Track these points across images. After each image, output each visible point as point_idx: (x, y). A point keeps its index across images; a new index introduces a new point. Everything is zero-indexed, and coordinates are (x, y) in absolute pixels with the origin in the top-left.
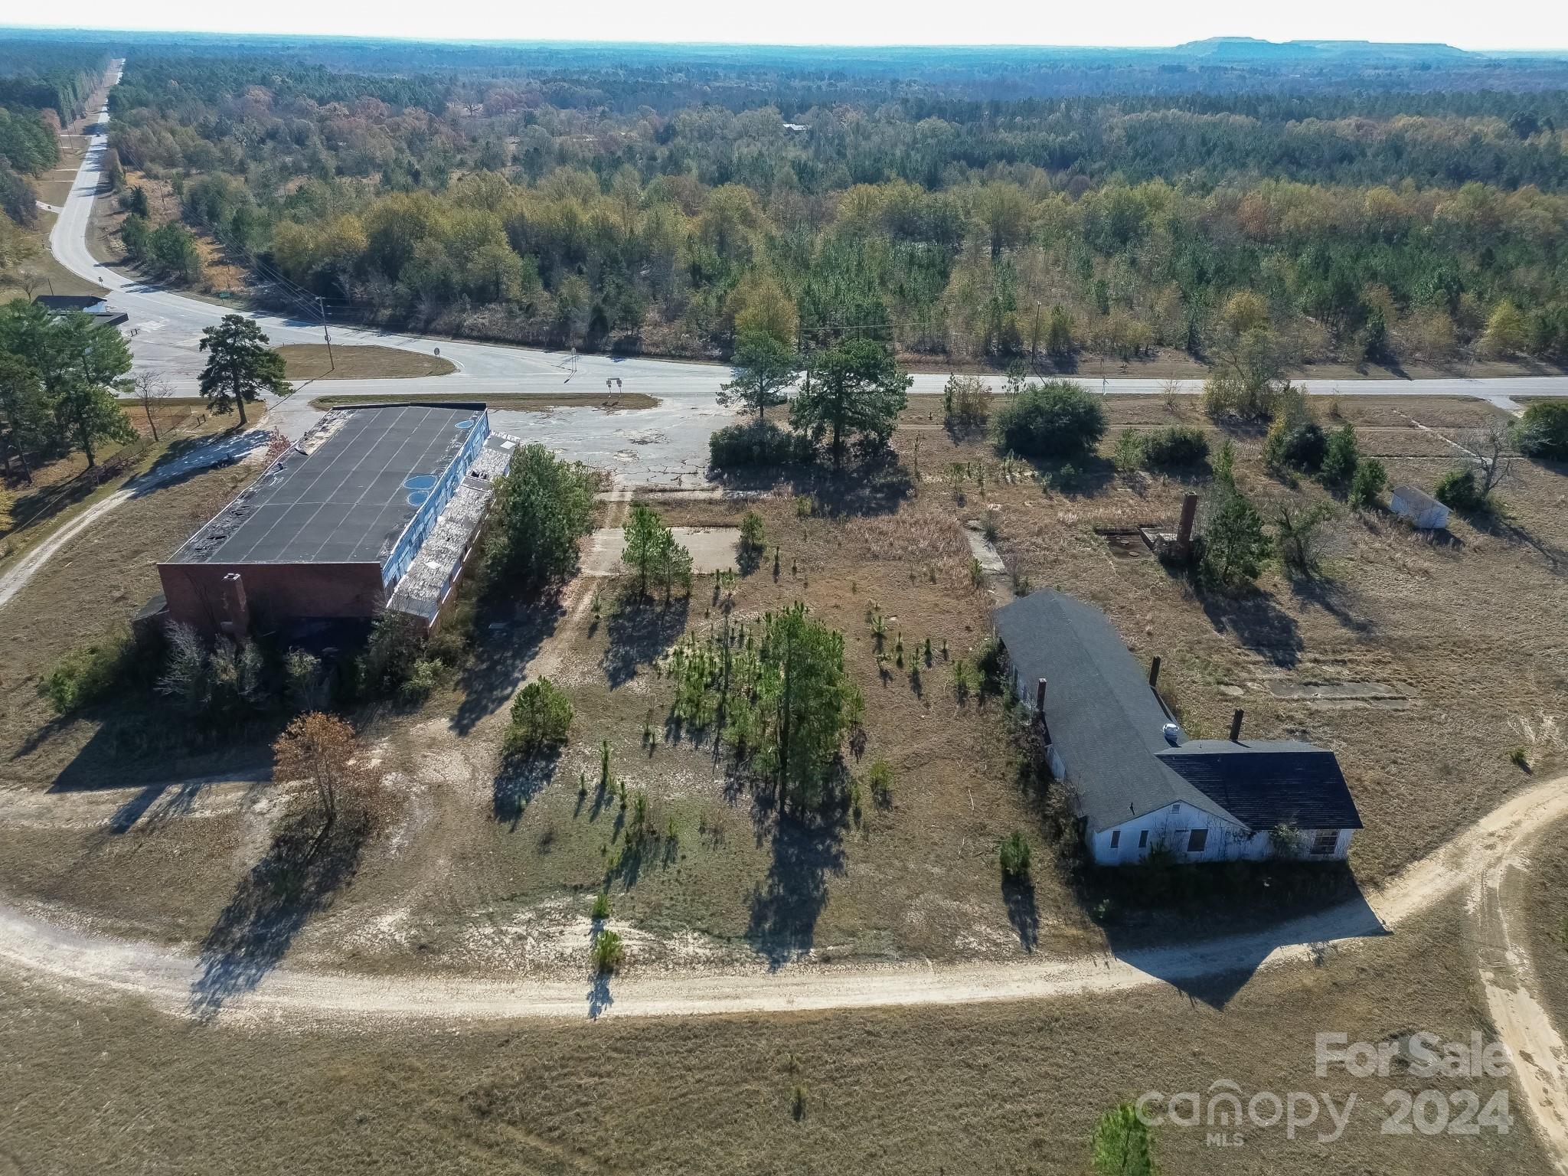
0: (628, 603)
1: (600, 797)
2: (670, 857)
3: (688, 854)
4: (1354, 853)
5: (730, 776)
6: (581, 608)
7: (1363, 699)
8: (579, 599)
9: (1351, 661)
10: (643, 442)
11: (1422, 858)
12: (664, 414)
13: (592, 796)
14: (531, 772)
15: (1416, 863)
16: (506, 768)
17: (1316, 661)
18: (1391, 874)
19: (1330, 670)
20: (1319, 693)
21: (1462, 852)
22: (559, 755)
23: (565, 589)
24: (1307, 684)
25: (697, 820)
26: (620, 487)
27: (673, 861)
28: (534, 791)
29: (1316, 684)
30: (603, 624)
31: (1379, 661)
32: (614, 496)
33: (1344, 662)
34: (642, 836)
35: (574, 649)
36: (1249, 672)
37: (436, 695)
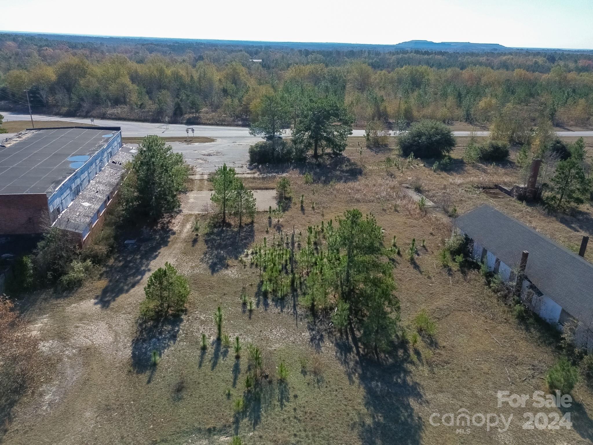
0: (215, 226)
1: (217, 350)
2: (284, 398)
3: (298, 393)
5: (313, 330)
6: (185, 230)
8: (183, 225)
10: (209, 155)
12: (218, 145)
13: (211, 350)
14: (160, 333)
16: (141, 332)
22: (181, 321)
23: (173, 221)
25: (299, 365)
26: (200, 173)
27: (288, 400)
28: (164, 348)
30: (201, 239)
32: (197, 177)
34: (257, 381)
35: (185, 253)
37: (87, 284)
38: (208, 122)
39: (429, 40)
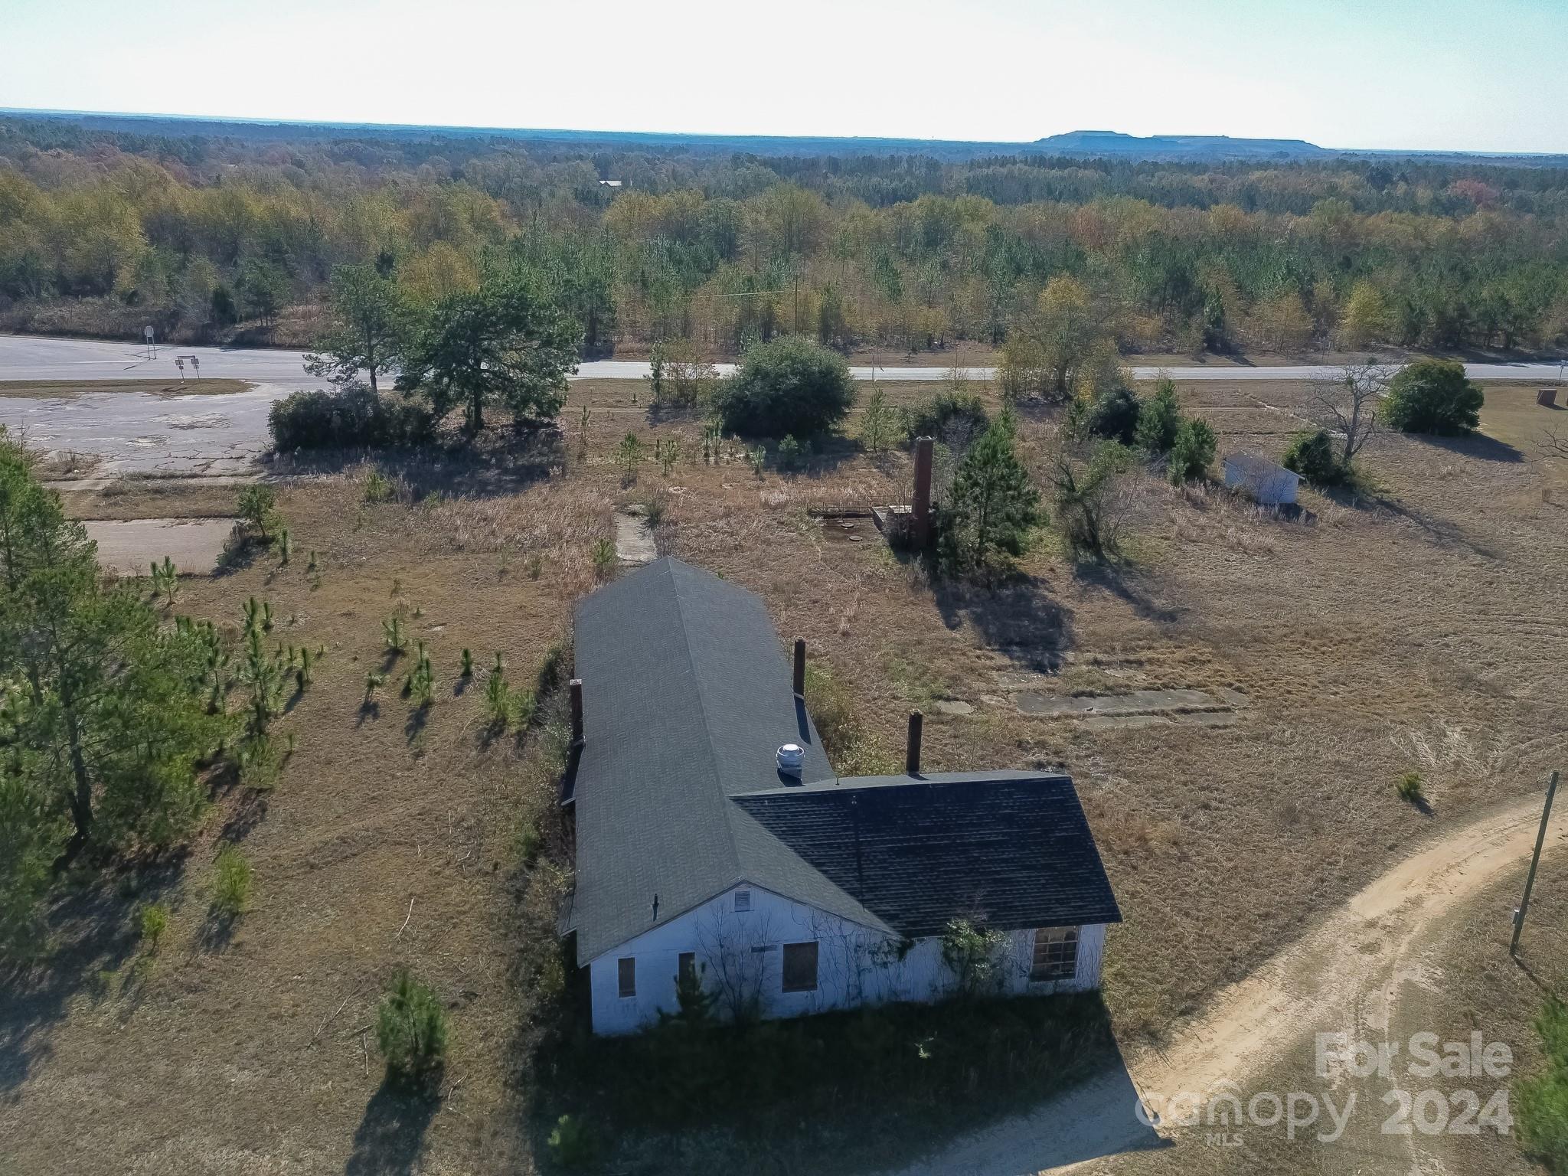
4: (1119, 975)
7: (1164, 714)
9: (1150, 661)
10: (190, 426)
11: (1244, 975)
15: (1233, 988)
17: (1096, 662)
18: (1183, 1013)
19: (1117, 675)
20: (1096, 706)
21: (1319, 961)
24: (1076, 695)
29: (1091, 695)
31: (1194, 660)
33: (1140, 663)
36: (988, 681)
38: (288, 340)
39: (1119, 130)
